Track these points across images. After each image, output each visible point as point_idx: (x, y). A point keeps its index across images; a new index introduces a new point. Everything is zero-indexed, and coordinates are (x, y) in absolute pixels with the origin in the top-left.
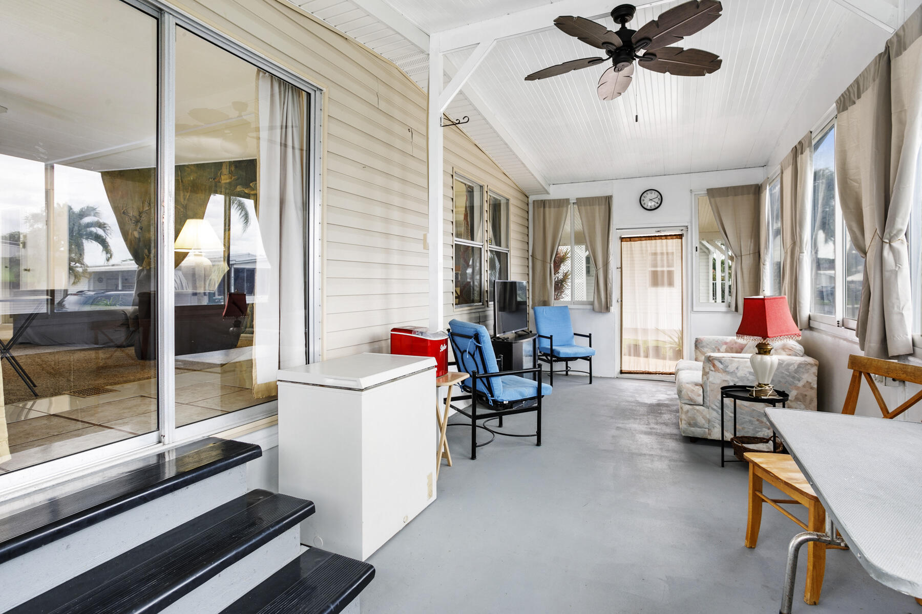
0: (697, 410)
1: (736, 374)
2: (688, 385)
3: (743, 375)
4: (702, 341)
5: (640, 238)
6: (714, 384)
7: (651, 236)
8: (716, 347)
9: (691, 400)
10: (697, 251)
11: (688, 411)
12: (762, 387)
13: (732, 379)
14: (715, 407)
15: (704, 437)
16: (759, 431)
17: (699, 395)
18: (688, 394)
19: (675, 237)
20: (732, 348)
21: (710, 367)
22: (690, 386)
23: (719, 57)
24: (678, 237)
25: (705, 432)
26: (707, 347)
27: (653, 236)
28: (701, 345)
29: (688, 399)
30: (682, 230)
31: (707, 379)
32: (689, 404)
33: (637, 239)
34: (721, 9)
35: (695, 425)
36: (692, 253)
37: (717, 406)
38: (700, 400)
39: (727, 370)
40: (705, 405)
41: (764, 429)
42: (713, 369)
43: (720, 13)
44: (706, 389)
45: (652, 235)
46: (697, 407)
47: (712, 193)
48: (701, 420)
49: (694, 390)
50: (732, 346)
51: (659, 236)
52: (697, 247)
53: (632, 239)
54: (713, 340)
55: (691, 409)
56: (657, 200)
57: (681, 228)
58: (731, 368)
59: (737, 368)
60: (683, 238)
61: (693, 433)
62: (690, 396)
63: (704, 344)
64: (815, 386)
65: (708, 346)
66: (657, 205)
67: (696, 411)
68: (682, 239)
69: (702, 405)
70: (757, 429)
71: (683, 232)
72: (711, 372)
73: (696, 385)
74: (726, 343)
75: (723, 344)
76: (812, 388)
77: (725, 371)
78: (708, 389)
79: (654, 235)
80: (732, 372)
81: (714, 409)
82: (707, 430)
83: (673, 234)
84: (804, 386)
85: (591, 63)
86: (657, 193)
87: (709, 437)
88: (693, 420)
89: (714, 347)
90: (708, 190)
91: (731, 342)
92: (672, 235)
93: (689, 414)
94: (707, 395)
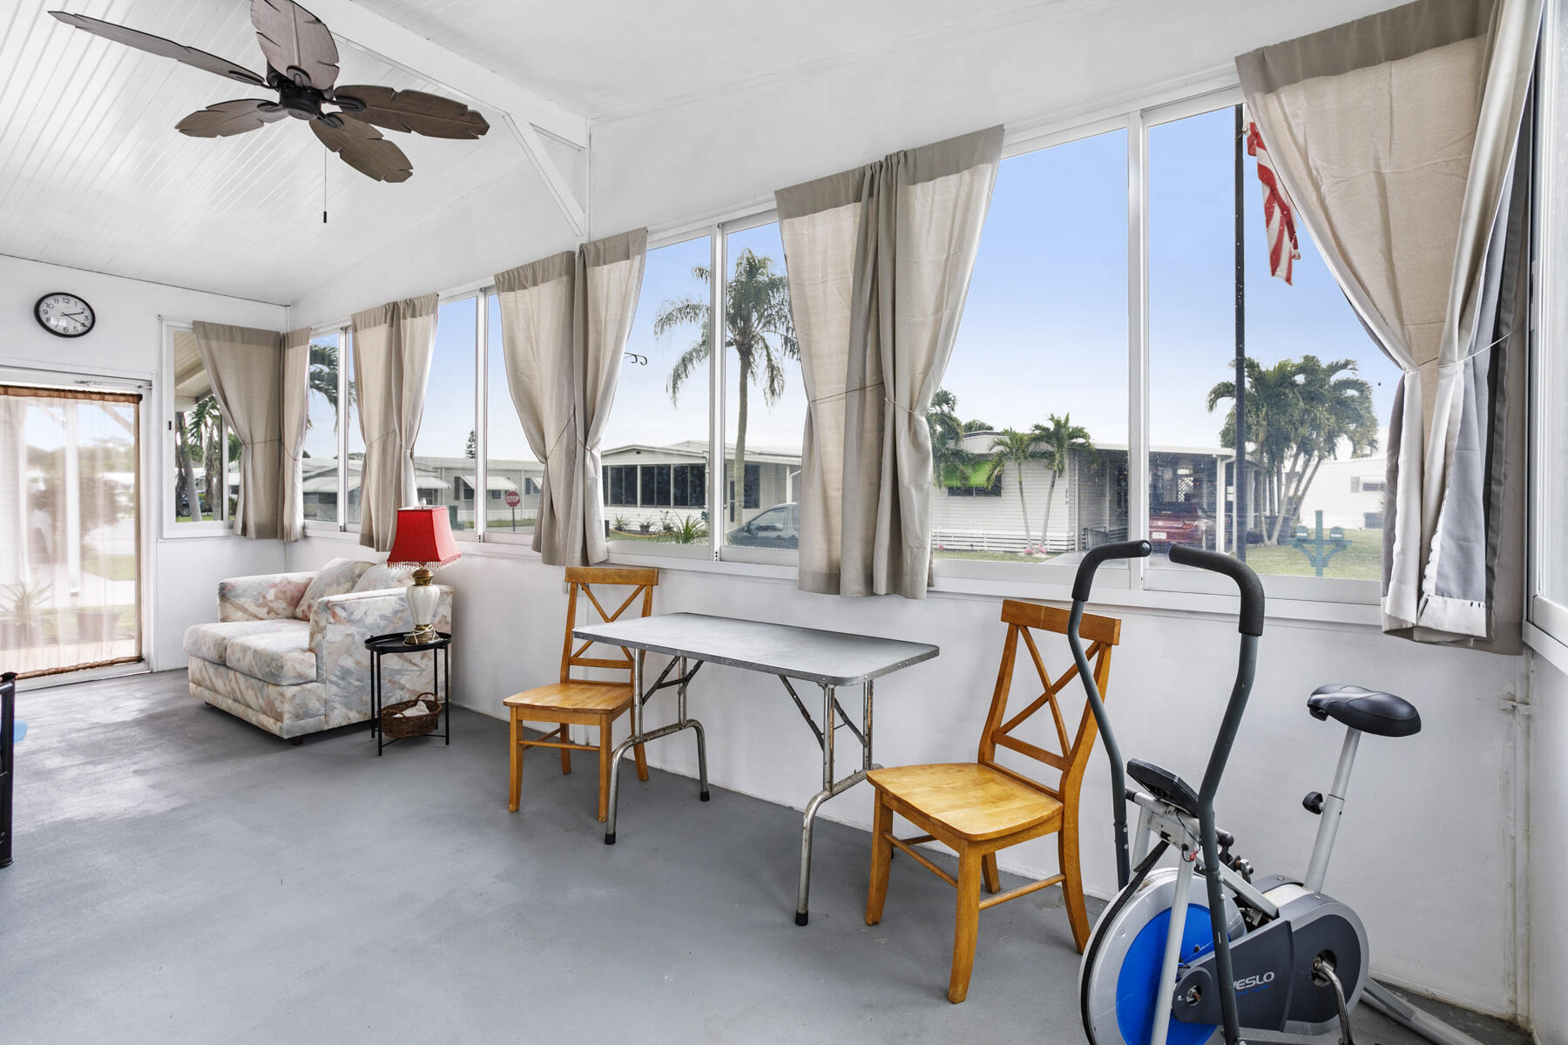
0: (309, 691)
1: (363, 621)
2: (291, 655)
3: (373, 621)
4: (234, 587)
5: (33, 391)
6: (332, 643)
7: (63, 391)
8: (259, 594)
9: (300, 676)
10: (170, 429)
11: (294, 696)
12: (424, 630)
13: (358, 630)
14: (334, 679)
15: (318, 730)
16: (391, 697)
17: (312, 667)
18: (295, 669)
19: (122, 398)
20: (285, 591)
21: (327, 619)
22: (297, 655)
23: (412, 168)
24: (130, 399)
25: (320, 721)
26: (244, 596)
27: (70, 391)
28: (234, 594)
29: (295, 677)
30: (140, 387)
31: (323, 638)
32: (294, 685)
33: (26, 391)
34: (483, 133)
35: (307, 715)
36: (161, 434)
37: (337, 676)
38: (312, 673)
39: (353, 618)
40: (320, 679)
41: (397, 691)
42: (332, 620)
43: (479, 136)
44: (322, 653)
45: (67, 388)
46: (309, 686)
47: (203, 329)
48: (315, 705)
49: (303, 660)
50: (285, 589)
51: (84, 392)
52: (170, 423)
53: (10, 390)
54: (254, 582)
55: (299, 691)
56: (81, 318)
57: (140, 383)
58: (357, 616)
59: (365, 613)
60: (141, 403)
61: (303, 728)
62: (299, 670)
63: (239, 591)
64: (450, 620)
65: (246, 594)
66: (81, 329)
67: (307, 693)
68: (138, 403)
69: (315, 681)
70: (389, 694)
71: (141, 391)
72: (329, 626)
73: (304, 651)
74: (274, 585)
75: (270, 588)
76: (447, 623)
77: (350, 621)
78: (325, 652)
79: (72, 388)
80: (358, 621)
81: (332, 682)
82: (323, 717)
83: (119, 392)
84: (440, 622)
85: (234, 75)
86: (81, 305)
87: (326, 727)
88: (302, 708)
89: (255, 594)
90: (195, 323)
91: (281, 582)
92: (116, 394)
93: (297, 701)
94: (322, 663)
